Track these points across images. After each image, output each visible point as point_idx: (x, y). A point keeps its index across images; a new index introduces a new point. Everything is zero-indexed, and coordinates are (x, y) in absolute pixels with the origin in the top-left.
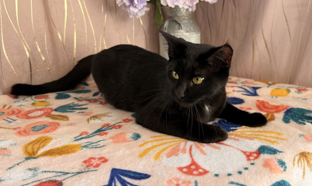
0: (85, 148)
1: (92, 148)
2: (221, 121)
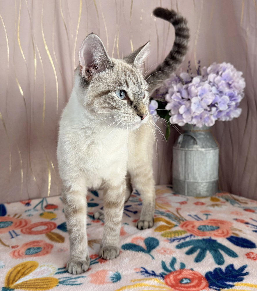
0: (61, 285)
1: (68, 284)
2: (218, 271)
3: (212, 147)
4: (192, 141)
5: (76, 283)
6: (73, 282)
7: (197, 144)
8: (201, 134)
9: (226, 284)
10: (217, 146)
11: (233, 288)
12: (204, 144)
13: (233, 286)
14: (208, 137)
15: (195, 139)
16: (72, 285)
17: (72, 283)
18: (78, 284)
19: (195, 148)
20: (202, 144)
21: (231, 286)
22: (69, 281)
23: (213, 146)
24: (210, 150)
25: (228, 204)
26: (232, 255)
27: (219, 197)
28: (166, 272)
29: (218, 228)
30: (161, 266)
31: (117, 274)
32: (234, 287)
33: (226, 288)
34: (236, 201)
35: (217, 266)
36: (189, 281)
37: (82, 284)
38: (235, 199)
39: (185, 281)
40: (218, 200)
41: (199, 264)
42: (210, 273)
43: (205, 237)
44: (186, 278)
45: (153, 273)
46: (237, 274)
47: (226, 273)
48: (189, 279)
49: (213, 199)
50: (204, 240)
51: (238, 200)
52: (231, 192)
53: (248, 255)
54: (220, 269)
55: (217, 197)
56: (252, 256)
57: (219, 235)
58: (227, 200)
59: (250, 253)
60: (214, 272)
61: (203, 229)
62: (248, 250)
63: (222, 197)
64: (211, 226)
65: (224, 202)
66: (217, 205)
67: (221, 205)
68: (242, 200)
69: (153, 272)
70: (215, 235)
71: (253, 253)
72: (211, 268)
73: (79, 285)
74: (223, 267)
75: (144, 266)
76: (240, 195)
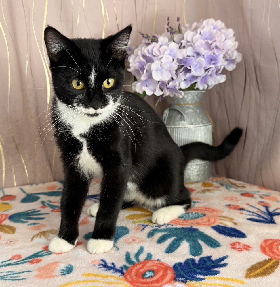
1: (8, 279)
2: (190, 262)
3: (203, 123)
4: (179, 116)
5: (18, 278)
6: (15, 277)
7: (184, 120)
8: (189, 108)
9: (195, 277)
10: (209, 122)
11: (203, 281)
12: (193, 120)
13: (204, 279)
14: (198, 111)
15: (182, 114)
16: (13, 280)
17: (13, 278)
18: (20, 279)
19: (182, 124)
20: (191, 119)
21: (201, 279)
22: (10, 276)
23: (205, 122)
24: (200, 126)
25: (223, 188)
26: (213, 245)
27: (213, 181)
28: (128, 265)
29: (204, 215)
30: (124, 257)
31: (70, 267)
32: (205, 281)
33: (194, 280)
34: (233, 186)
35: (190, 257)
36: (153, 274)
37: (25, 279)
38: (232, 184)
39: (148, 274)
40: (211, 185)
41: (170, 254)
42: (180, 264)
43: (185, 226)
44: (149, 271)
45: (112, 266)
46: (213, 265)
47: (199, 265)
48: (153, 271)
49: (204, 185)
50: (183, 228)
51: (235, 185)
52: (228, 176)
53: (233, 246)
54: (193, 260)
55: (210, 182)
56: (238, 247)
57: (203, 223)
58: (222, 185)
59: (236, 242)
60: (184, 263)
61: (185, 217)
62: (235, 240)
63: (216, 182)
64: (195, 214)
65: (218, 187)
66: (208, 190)
67: (214, 190)
68: (240, 184)
69: (113, 264)
70: (198, 224)
71: (239, 243)
72: (182, 259)
73: (21, 281)
74: (197, 259)
75: (104, 259)
76: (239, 179)
